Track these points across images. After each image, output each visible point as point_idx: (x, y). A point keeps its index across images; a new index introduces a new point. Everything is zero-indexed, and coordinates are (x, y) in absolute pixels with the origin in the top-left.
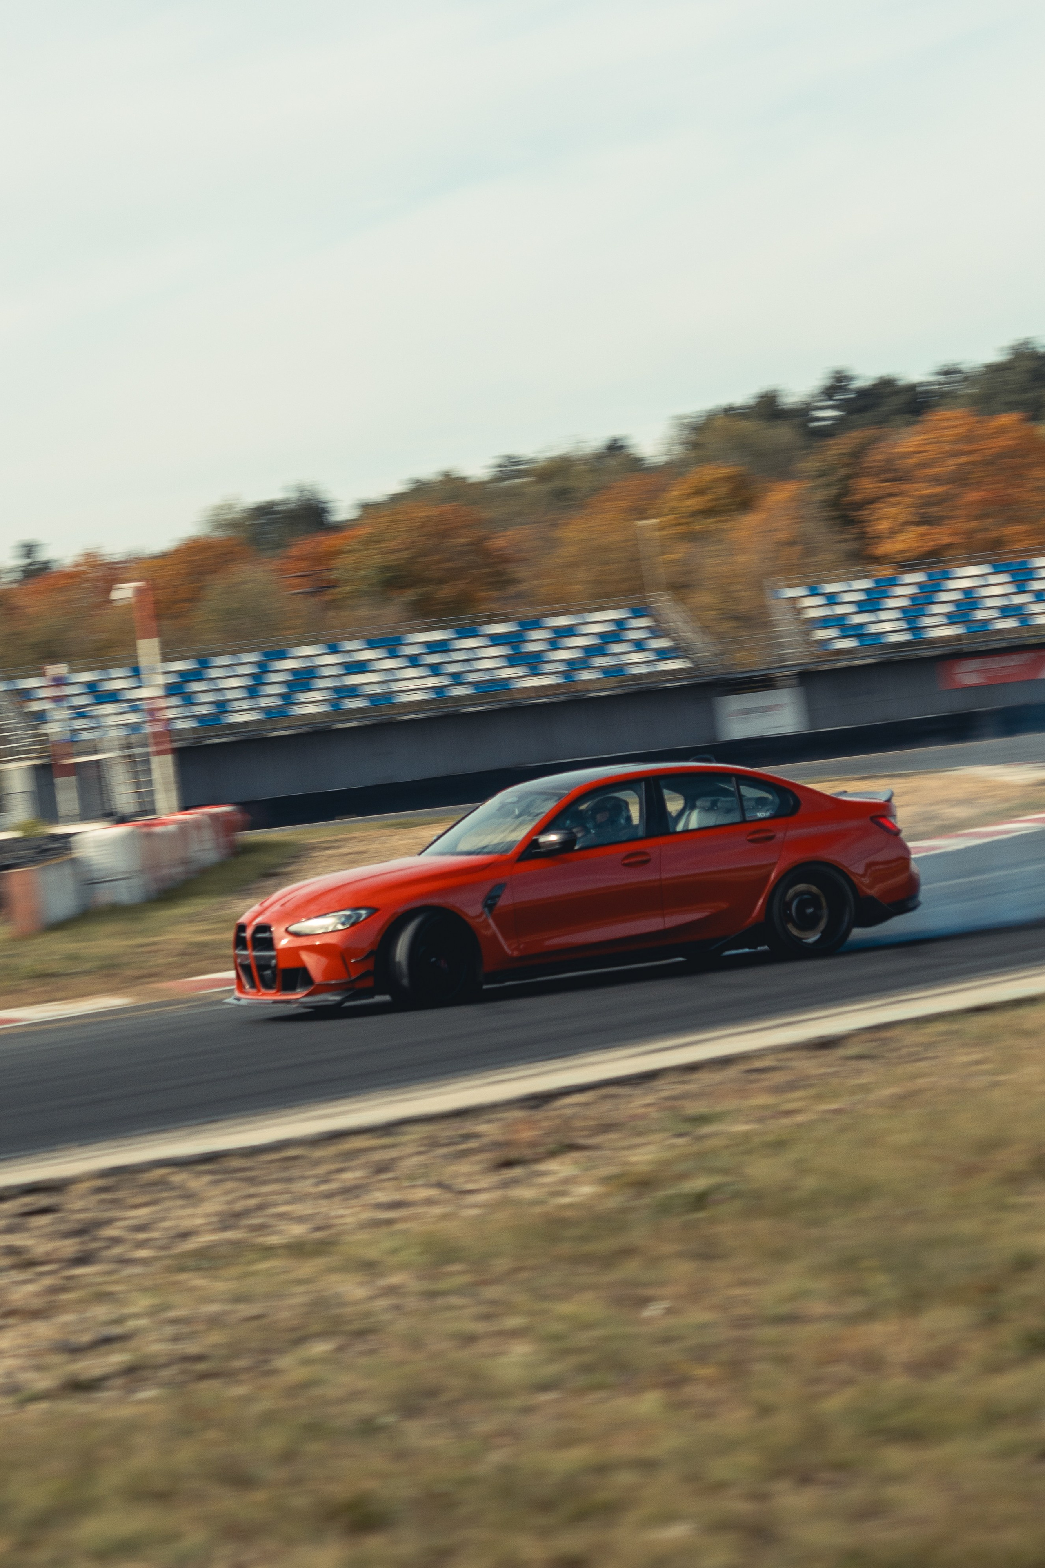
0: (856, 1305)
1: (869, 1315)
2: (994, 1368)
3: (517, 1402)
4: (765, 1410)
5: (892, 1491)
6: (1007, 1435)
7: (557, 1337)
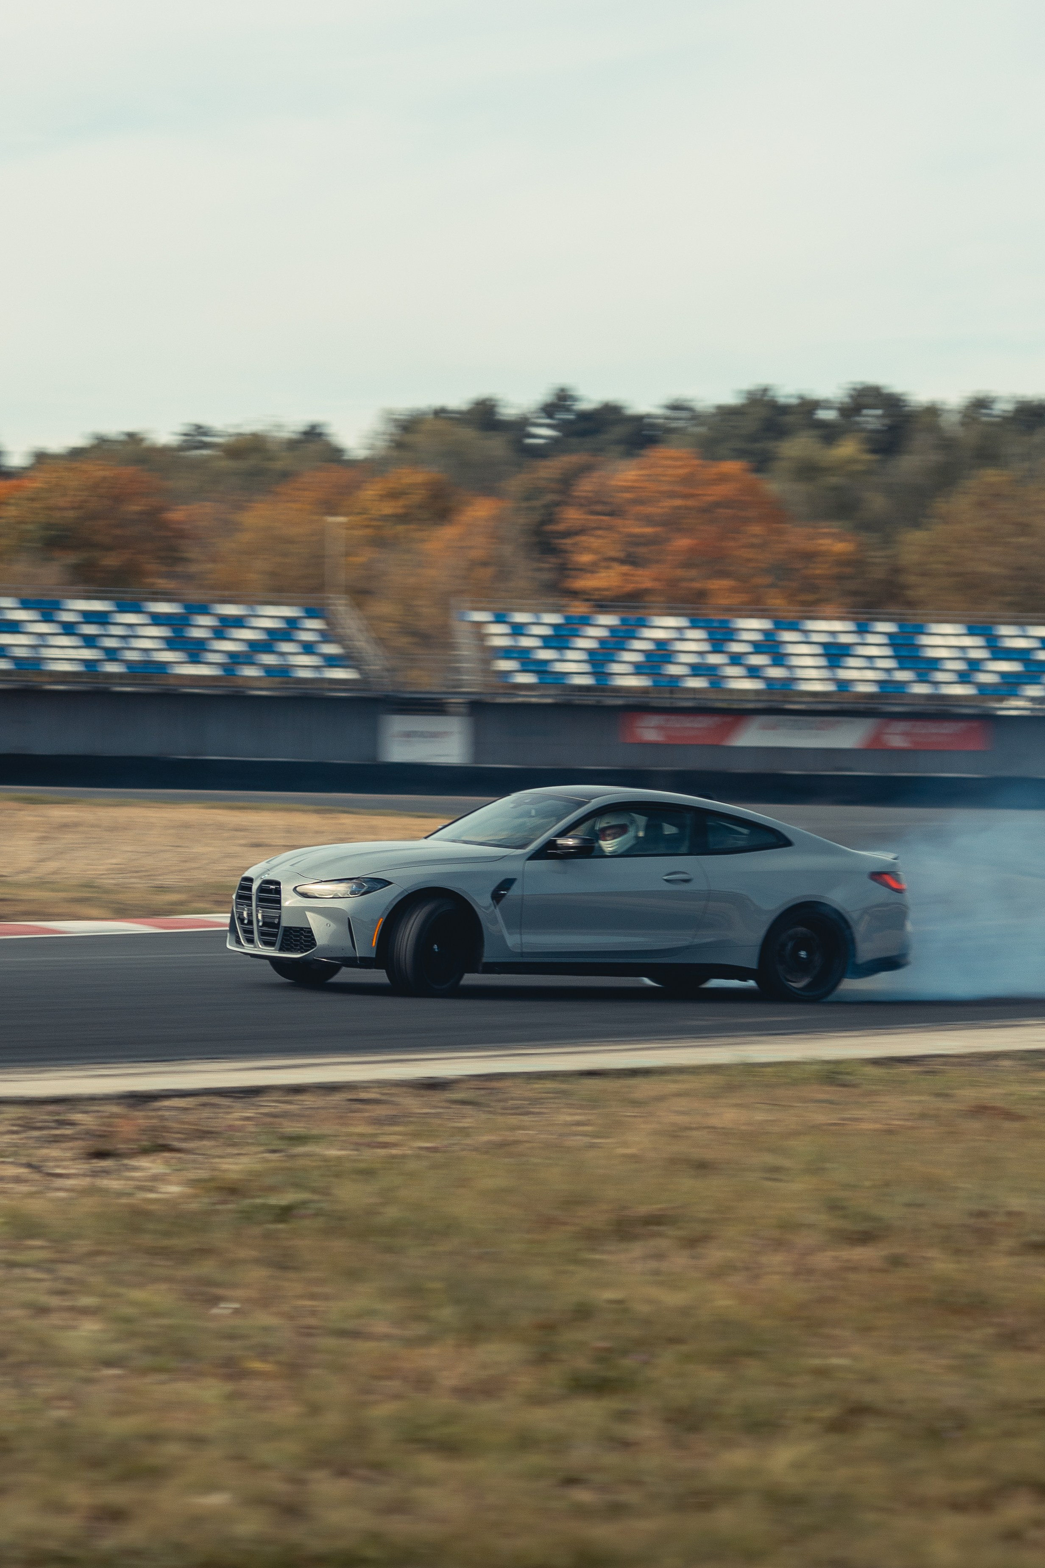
0: (419, 1329)
1: (427, 1340)
2: (536, 1400)
3: (80, 1373)
4: (315, 1409)
5: (422, 1492)
6: (536, 1459)
7: (127, 1320)
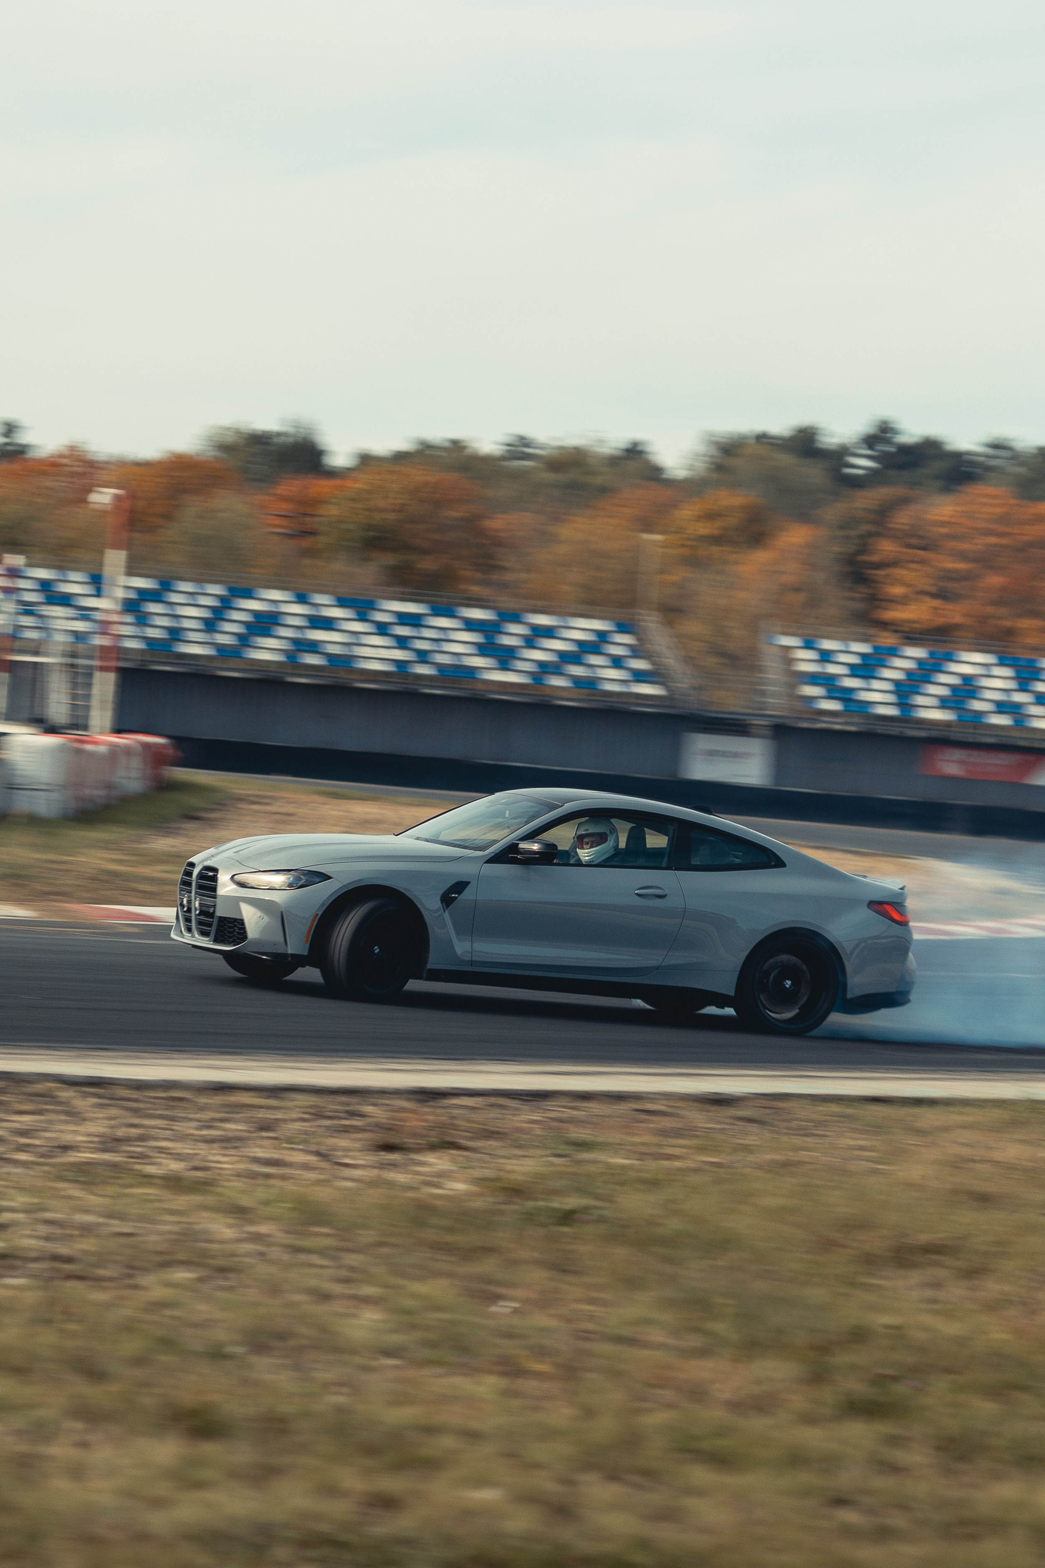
0: (695, 1341)
1: (703, 1353)
2: (809, 1419)
3: (358, 1360)
4: (589, 1413)
5: (690, 1502)
6: (805, 1478)
7: (408, 1312)
